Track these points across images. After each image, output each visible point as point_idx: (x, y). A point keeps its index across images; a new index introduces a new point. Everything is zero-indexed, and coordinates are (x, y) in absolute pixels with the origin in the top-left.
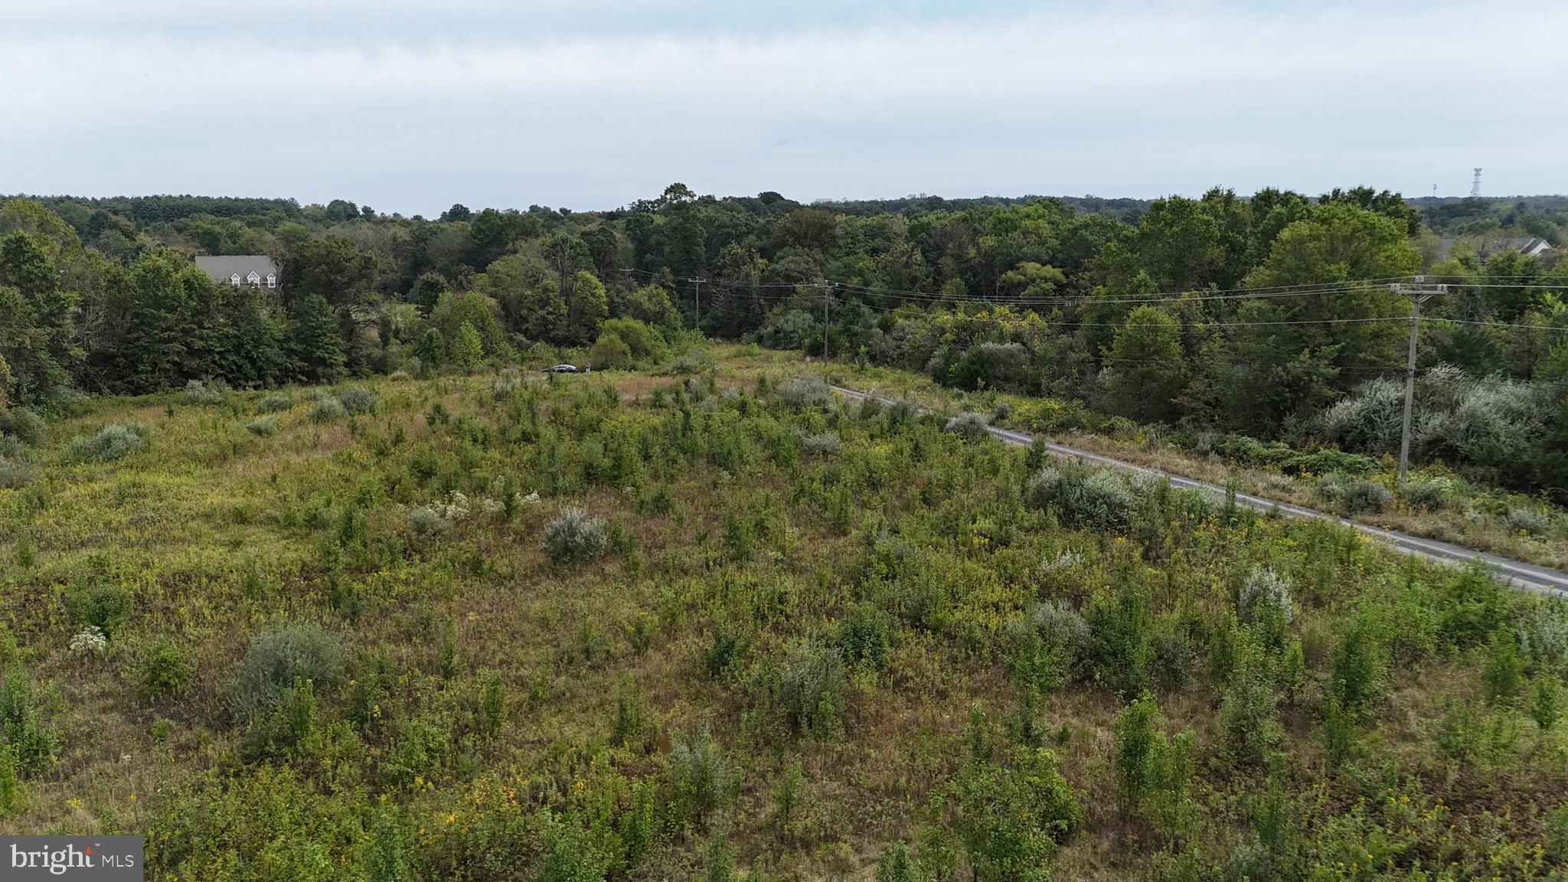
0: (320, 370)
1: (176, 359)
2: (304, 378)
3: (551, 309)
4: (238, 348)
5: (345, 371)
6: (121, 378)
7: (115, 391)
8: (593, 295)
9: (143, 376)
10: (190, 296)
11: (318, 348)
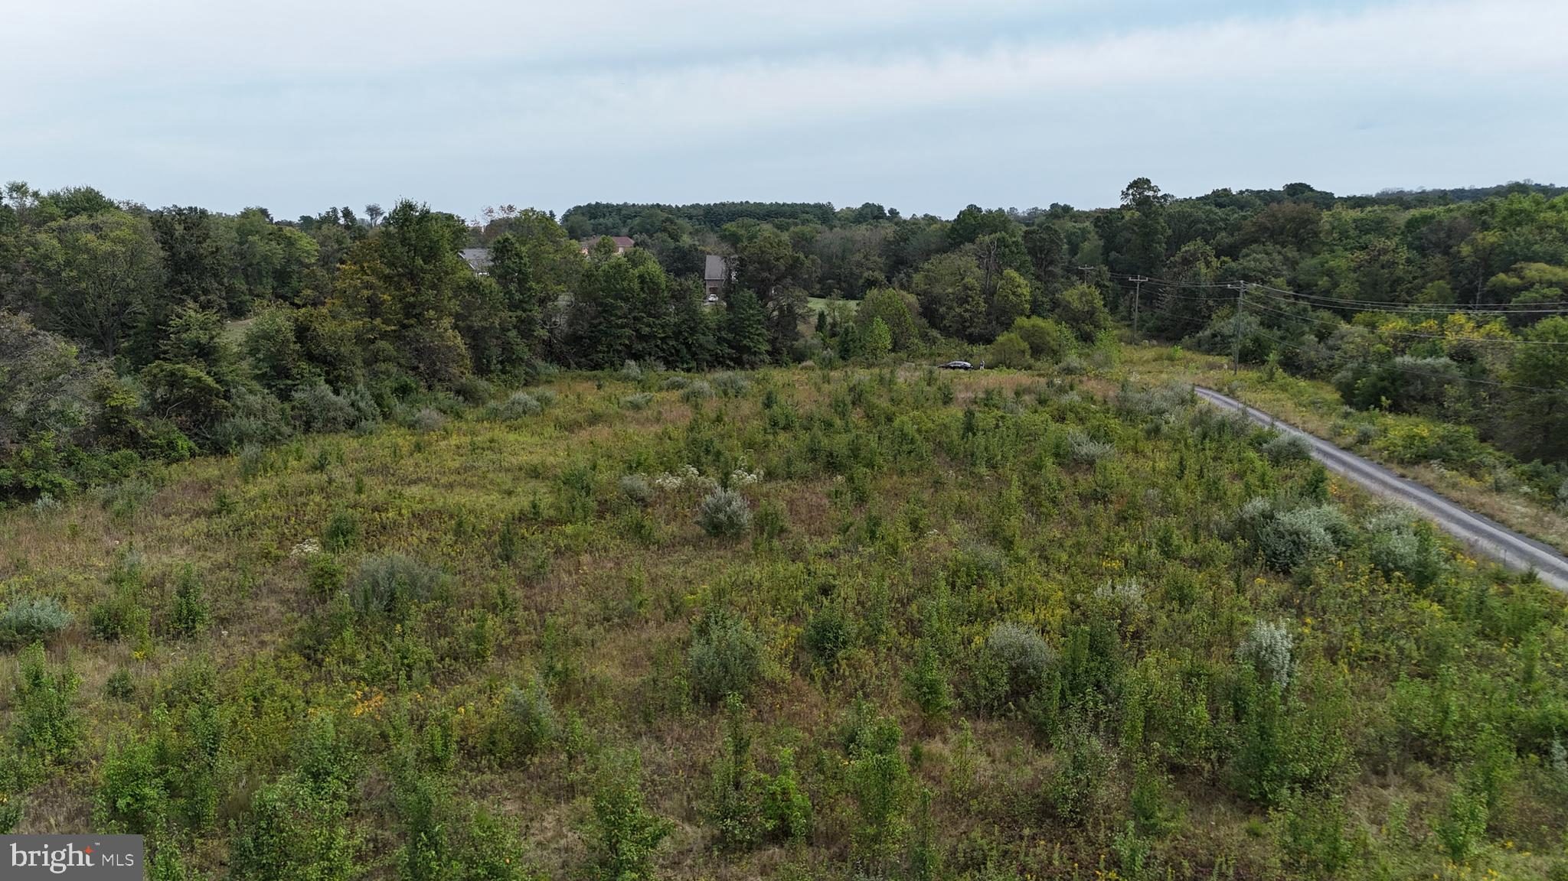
0: (745, 357)
1: (627, 342)
2: (732, 364)
3: (969, 307)
4: (677, 335)
5: (767, 358)
6: (585, 356)
7: (579, 366)
8: (1014, 293)
9: (601, 355)
10: (642, 289)
11: (745, 337)
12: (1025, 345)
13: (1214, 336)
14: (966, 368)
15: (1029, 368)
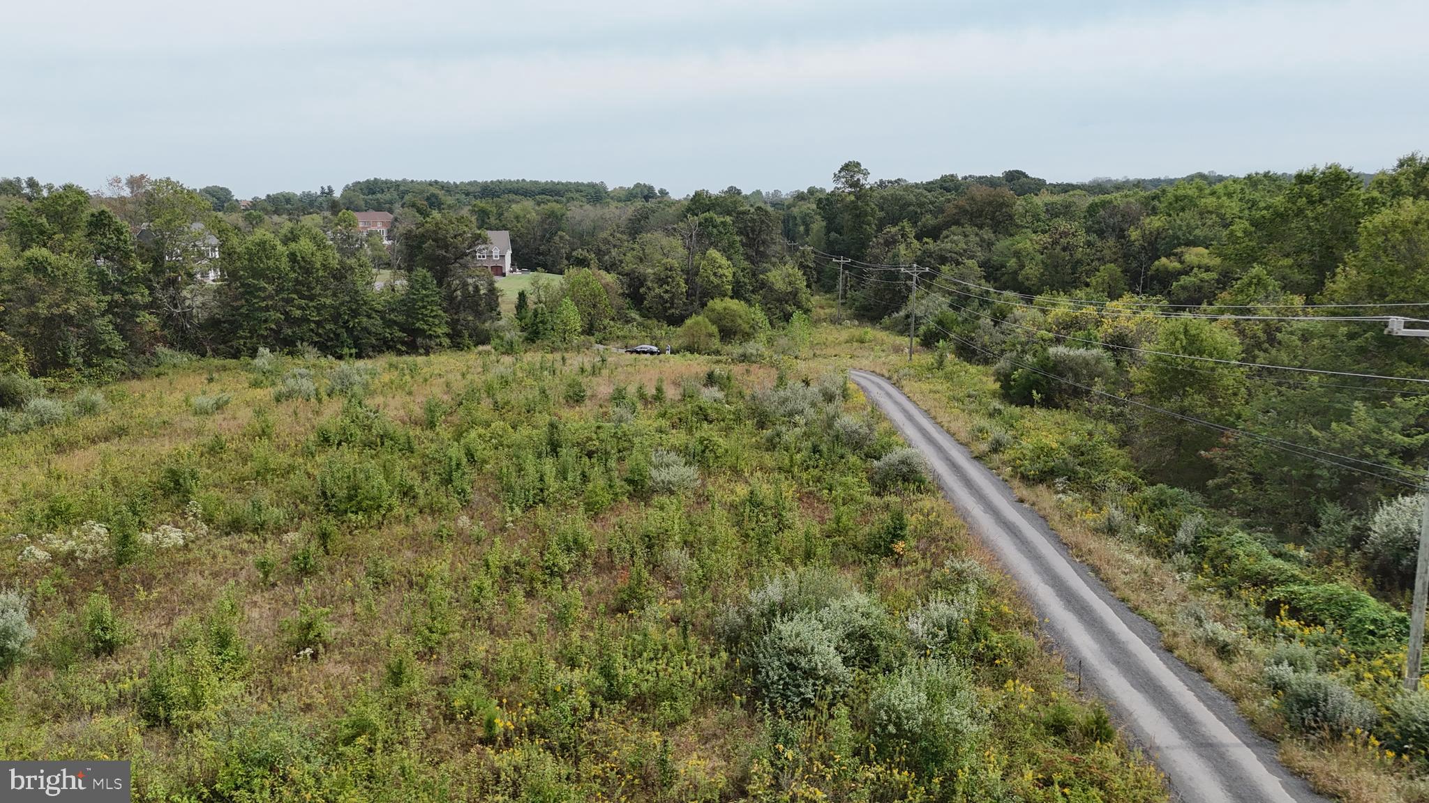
0: (419, 340)
1: (274, 326)
2: (404, 348)
3: (668, 288)
4: (336, 318)
5: (446, 341)
6: (224, 342)
7: (216, 353)
8: (715, 274)
9: (242, 342)
10: (292, 268)
11: (418, 320)
12: (714, 329)
13: (907, 316)
14: (652, 353)
15: (718, 352)
